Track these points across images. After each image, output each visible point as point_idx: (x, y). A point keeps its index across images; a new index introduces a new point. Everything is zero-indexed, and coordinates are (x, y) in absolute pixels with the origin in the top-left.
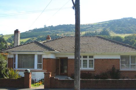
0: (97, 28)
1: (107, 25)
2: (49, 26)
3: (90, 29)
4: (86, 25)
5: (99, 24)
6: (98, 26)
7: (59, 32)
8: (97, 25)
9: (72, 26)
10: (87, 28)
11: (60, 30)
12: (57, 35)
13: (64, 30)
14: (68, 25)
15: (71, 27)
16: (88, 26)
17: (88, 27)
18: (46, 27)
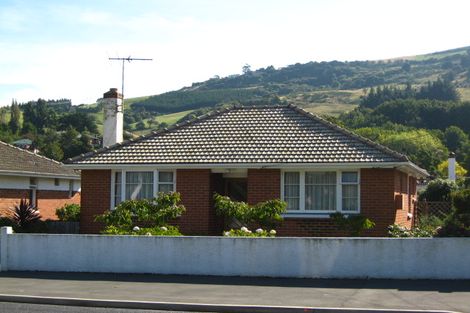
0: (426, 71)
1: (458, 62)
2: (262, 70)
3: (400, 75)
4: (389, 61)
5: (435, 57)
6: (427, 66)
7: (292, 88)
8: (426, 62)
9: (337, 68)
10: (388, 74)
11: (296, 80)
12: (281, 98)
13: (310, 83)
14: (323, 63)
15: (335, 72)
16: (394, 66)
17: (393, 69)
18: (250, 73)
